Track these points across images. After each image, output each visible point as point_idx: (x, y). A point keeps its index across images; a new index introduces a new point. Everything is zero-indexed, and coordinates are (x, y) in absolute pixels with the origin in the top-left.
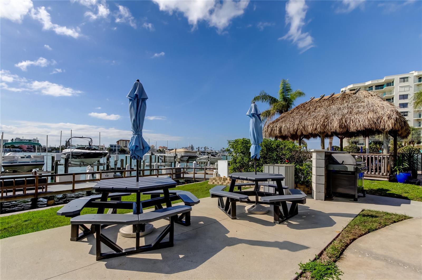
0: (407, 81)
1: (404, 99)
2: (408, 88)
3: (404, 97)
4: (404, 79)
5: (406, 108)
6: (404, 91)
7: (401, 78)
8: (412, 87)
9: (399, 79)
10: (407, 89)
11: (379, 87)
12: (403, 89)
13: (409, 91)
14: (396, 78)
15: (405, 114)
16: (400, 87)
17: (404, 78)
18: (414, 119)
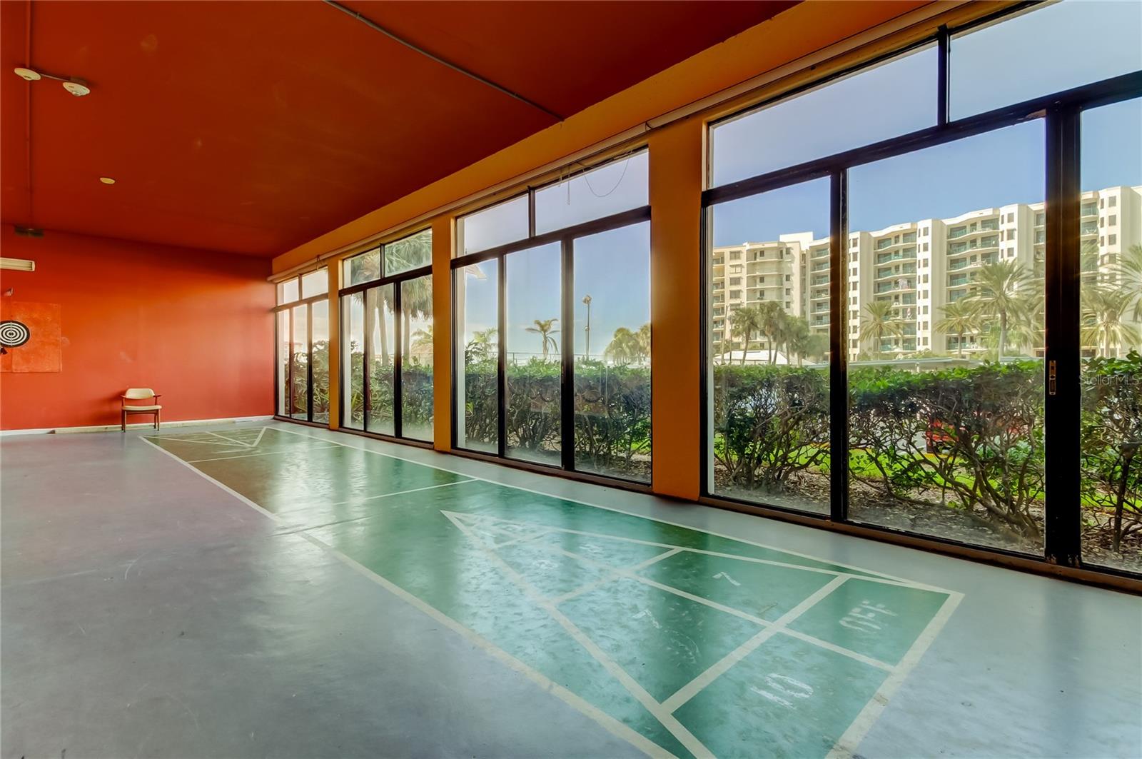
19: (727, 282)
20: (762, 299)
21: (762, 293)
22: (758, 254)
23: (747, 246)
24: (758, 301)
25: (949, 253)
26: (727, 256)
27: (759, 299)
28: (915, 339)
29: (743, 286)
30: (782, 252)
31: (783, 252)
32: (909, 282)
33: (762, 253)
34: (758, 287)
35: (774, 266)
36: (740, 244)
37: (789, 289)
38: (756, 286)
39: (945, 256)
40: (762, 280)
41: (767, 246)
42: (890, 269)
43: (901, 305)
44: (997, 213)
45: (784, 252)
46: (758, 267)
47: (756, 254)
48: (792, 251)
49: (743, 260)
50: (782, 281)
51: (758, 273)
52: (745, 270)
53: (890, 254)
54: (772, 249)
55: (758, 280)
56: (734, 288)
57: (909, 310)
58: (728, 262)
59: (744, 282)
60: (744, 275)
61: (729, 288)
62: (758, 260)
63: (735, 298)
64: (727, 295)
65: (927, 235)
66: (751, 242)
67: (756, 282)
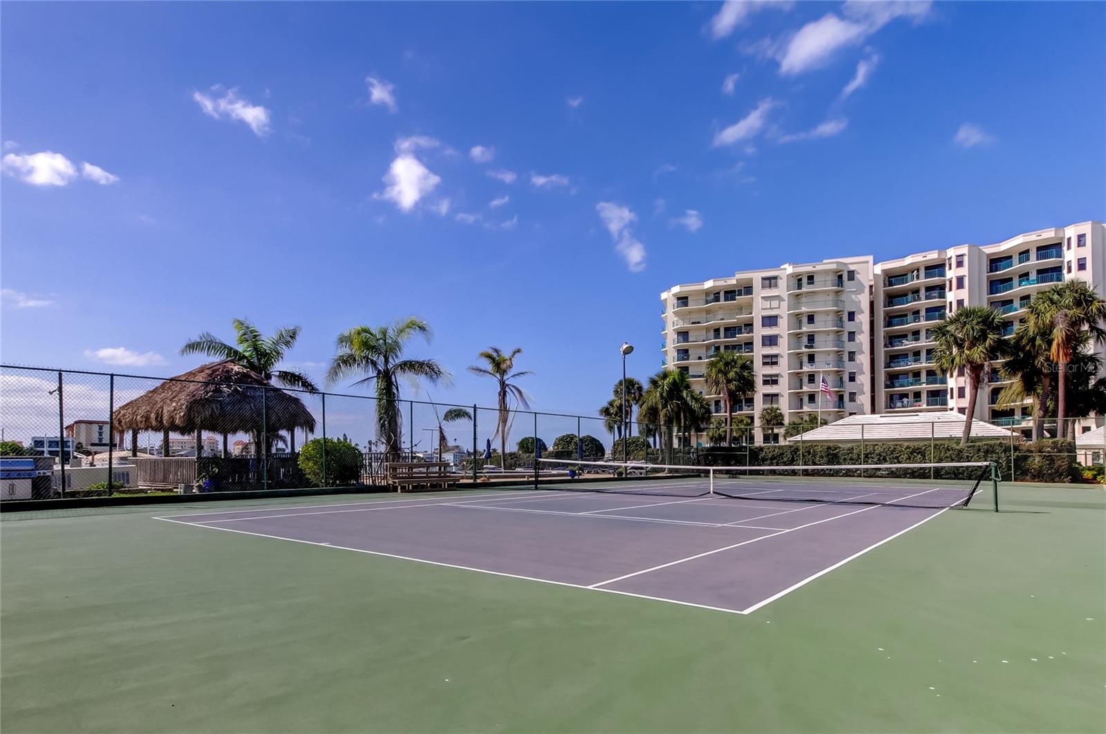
0: (776, 286)
1: (770, 326)
2: (778, 301)
3: (770, 321)
4: (770, 282)
5: (774, 348)
6: (771, 308)
7: (764, 279)
8: (784, 301)
9: (761, 279)
10: (775, 303)
11: (730, 294)
12: (767, 304)
13: (779, 308)
14: (756, 277)
15: (774, 360)
16: (762, 297)
17: (770, 279)
18: (789, 373)
19: (757, 323)
20: (812, 347)
21: (811, 339)
22: (805, 280)
23: (789, 269)
26: (757, 285)
27: (806, 347)
29: (783, 329)
30: (840, 277)
31: (842, 278)
33: (811, 278)
34: (804, 329)
35: (831, 297)
36: (777, 266)
37: (854, 332)
38: (800, 328)
40: (811, 319)
41: (819, 267)
42: (1011, 302)
45: (845, 277)
46: (804, 300)
47: (800, 280)
48: (857, 276)
49: (782, 290)
50: (841, 319)
51: (804, 309)
52: (785, 305)
53: (1011, 279)
54: (826, 272)
55: (805, 320)
56: (769, 331)
58: (759, 292)
59: (783, 323)
60: (783, 311)
61: (759, 332)
62: (804, 290)
63: (770, 345)
64: (757, 343)
65: (1084, 245)
66: (794, 262)
67: (800, 322)
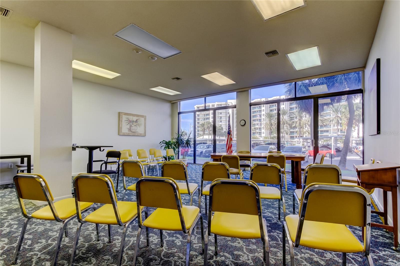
21: (221, 118)
24: (220, 120)
25: (269, 108)
27: (220, 119)
28: (261, 132)
32: (260, 115)
33: (221, 105)
39: (269, 109)
43: (258, 122)
44: (280, 98)
47: (219, 105)
54: (224, 104)
55: (220, 114)
57: (260, 124)
